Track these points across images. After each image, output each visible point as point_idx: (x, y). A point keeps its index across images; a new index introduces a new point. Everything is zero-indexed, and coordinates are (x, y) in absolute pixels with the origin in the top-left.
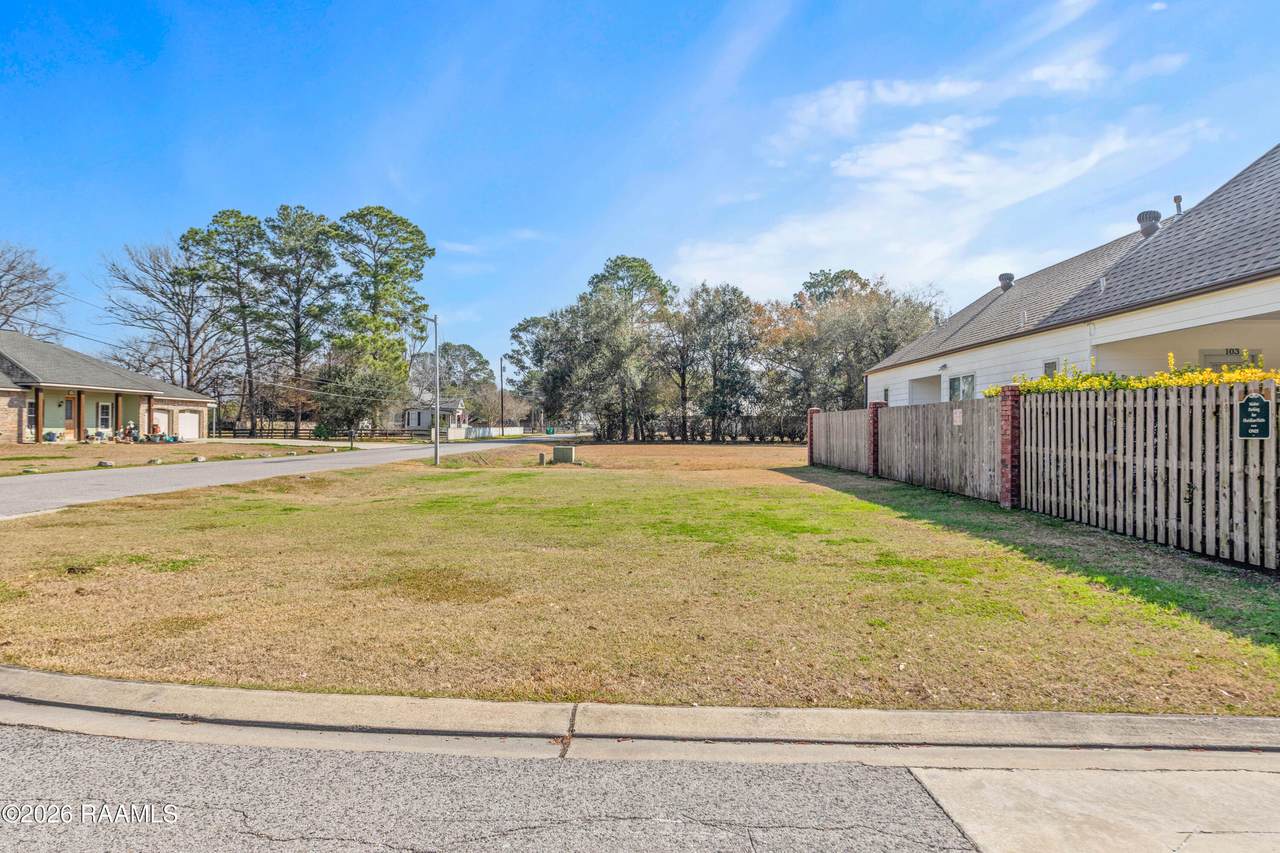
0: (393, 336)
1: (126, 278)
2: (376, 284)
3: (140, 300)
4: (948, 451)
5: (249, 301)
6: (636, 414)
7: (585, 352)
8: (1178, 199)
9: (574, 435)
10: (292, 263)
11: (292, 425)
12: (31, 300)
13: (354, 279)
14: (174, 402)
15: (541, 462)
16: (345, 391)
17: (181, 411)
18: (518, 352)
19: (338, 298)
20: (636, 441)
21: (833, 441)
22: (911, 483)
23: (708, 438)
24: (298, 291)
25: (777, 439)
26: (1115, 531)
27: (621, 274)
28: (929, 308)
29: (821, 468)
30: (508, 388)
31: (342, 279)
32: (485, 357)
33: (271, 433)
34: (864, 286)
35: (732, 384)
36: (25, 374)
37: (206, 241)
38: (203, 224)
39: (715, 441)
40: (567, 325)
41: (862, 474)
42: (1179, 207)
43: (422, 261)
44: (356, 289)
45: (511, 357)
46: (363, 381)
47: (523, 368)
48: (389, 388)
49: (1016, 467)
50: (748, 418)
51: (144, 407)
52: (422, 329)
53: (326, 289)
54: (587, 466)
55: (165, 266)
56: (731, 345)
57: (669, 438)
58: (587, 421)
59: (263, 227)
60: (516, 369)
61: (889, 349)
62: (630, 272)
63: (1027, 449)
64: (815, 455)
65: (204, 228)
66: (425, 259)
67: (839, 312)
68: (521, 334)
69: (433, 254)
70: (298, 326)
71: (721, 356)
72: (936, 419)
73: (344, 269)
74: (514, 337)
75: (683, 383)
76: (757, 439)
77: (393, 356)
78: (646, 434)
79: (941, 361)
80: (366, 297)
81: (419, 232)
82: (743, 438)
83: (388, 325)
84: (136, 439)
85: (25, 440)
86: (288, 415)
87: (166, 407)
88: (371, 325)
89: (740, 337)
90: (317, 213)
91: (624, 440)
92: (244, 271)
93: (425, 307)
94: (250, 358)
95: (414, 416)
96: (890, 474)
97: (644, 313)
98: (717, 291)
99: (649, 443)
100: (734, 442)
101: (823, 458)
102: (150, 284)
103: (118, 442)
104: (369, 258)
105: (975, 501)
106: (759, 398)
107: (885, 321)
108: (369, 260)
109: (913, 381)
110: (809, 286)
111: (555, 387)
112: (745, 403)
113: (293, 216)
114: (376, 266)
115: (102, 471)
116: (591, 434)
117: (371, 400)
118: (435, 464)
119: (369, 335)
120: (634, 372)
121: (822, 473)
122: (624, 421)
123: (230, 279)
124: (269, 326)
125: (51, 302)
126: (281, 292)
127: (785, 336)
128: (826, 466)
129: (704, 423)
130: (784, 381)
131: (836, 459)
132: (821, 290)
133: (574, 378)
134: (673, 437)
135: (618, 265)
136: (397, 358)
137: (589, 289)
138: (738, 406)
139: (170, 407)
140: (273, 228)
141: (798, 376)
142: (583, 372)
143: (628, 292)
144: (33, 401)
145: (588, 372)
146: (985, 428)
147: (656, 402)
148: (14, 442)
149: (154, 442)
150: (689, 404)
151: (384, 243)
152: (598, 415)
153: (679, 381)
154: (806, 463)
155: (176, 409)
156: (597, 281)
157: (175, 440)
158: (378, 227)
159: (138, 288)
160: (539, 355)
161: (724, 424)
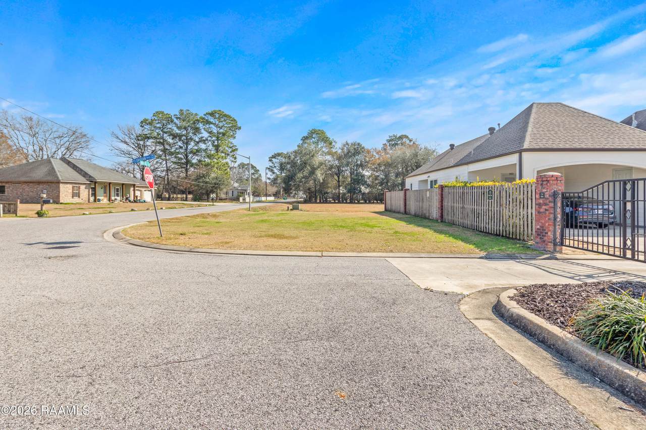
0: (225, 161)
1: (117, 138)
2: (218, 140)
3: (124, 147)
4: (426, 205)
5: (167, 147)
6: (320, 191)
7: (300, 168)
8: (499, 124)
9: (296, 200)
10: (184, 132)
11: (185, 196)
12: (80, 146)
13: (209, 138)
14: (143, 187)
15: (288, 210)
16: (206, 183)
17: (145, 191)
18: (272, 167)
19: (203, 146)
20: (320, 202)
21: (393, 202)
22: (416, 216)
23: (348, 201)
24: (187, 144)
25: (375, 202)
26: (464, 227)
27: (314, 136)
28: (434, 151)
29: (388, 212)
30: (268, 181)
31: (204, 138)
32: (258, 169)
33: (176, 199)
34: (410, 141)
35: (358, 180)
36: (90, 176)
37: (150, 124)
38: (149, 117)
39: (351, 202)
40: (293, 157)
41: (401, 213)
42: (499, 127)
43: (236, 131)
44: (210, 142)
45: (269, 169)
46: (213, 179)
47: (274, 173)
48: (223, 181)
49: (442, 209)
50: (364, 194)
51: (132, 189)
52: (235, 158)
53: (198, 143)
54: (304, 211)
55: (134, 133)
56: (357, 165)
57: (333, 201)
58: (301, 195)
59: (173, 118)
60: (271, 173)
61: (418, 166)
62: (317, 135)
63: (445, 204)
64: (387, 207)
65: (150, 118)
66: (237, 131)
67: (399, 152)
68: (273, 159)
69: (240, 129)
70: (187, 156)
71: (354, 169)
72: (422, 195)
73: (205, 135)
74: (270, 160)
75: (339, 180)
76: (368, 202)
77: (225, 169)
78: (324, 199)
79: (428, 175)
80: (213, 145)
81: (235, 120)
82: (362, 201)
83: (223, 157)
84: (130, 201)
85: (91, 201)
86: (183, 192)
87: (139, 189)
88: (217, 157)
89: (361, 162)
90: (194, 113)
91: (316, 202)
92: (165, 135)
93: (237, 149)
94: (168, 170)
95: (231, 192)
96: (410, 213)
97: (323, 152)
98: (352, 144)
99: (325, 203)
100: (359, 203)
101: (389, 208)
102: (127, 140)
103: (123, 202)
104: (215, 130)
105: (432, 220)
106: (368, 186)
107: (417, 156)
108: (215, 131)
109: (420, 181)
110: (389, 141)
111: (289, 181)
112: (363, 188)
113: (185, 113)
114: (218, 133)
115: (133, 212)
116: (303, 200)
117: (216, 186)
118: (250, 210)
119: (215, 160)
120: (319, 175)
121: (389, 213)
122: (315, 194)
123: (161, 138)
124: (176, 157)
125: (88, 147)
126: (180, 144)
127: (378, 161)
128: (390, 211)
129: (347, 195)
130: (378, 179)
131: (394, 208)
132: (394, 143)
133: (296, 178)
134: (335, 201)
135: (313, 132)
136: (226, 170)
137: (301, 142)
138: (360, 189)
139: (141, 189)
140: (177, 118)
141: (383, 177)
142: (300, 175)
143: (317, 143)
144: (94, 187)
145: (302, 175)
146: (435, 198)
147: (328, 187)
148: (87, 202)
149: (137, 202)
150: (341, 188)
151: (221, 124)
152: (305, 193)
153: (337, 179)
154: (384, 210)
155: (143, 189)
156: (305, 139)
157: (145, 201)
158: (219, 118)
159: (122, 141)
160: (282, 168)
161: (355, 196)
